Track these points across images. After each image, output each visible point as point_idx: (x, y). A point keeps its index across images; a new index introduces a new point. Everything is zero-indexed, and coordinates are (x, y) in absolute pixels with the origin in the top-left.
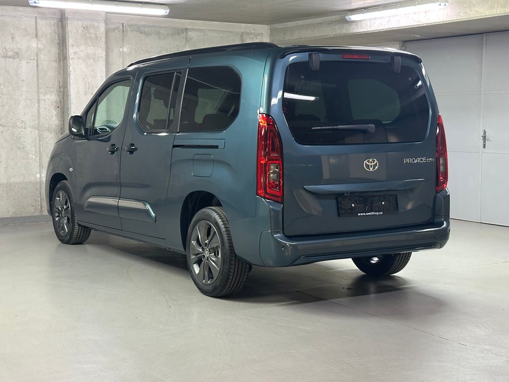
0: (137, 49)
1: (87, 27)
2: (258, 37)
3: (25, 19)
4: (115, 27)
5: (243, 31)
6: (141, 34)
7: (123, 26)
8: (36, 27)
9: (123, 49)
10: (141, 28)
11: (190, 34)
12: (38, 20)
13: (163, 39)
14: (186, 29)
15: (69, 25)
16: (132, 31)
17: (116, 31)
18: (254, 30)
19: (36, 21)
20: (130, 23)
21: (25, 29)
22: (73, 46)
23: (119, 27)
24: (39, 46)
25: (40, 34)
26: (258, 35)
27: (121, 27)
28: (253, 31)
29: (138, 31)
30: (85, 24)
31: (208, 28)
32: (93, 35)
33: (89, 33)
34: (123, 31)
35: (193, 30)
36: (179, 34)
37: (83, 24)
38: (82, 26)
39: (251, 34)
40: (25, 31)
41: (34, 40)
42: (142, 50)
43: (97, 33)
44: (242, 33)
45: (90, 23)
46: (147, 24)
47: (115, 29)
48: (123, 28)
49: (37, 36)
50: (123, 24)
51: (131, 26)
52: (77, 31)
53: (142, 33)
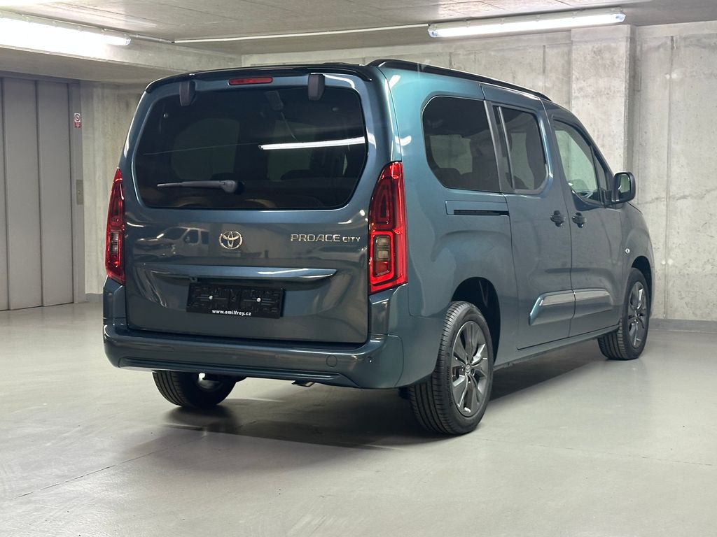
0: (694, 74)
1: (600, 51)
3: (530, 50)
4: (660, 43)
6: (703, 50)
7: (672, 40)
8: (544, 61)
9: (670, 75)
10: (704, 40)
12: (547, 50)
15: (574, 51)
16: (686, 46)
17: (661, 50)
19: (544, 52)
20: (683, 35)
21: (530, 63)
22: (577, 79)
23: (666, 43)
24: (547, 85)
25: (548, 68)
27: (669, 43)
29: (697, 45)
30: (597, 46)
32: (608, 62)
33: (602, 58)
34: (672, 48)
37: (593, 47)
38: (592, 50)
40: (530, 66)
41: (541, 77)
42: (704, 73)
43: (615, 57)
45: (605, 44)
47: (659, 47)
48: (672, 44)
49: (544, 71)
50: (672, 37)
51: (685, 39)
52: (585, 58)
53: (704, 47)
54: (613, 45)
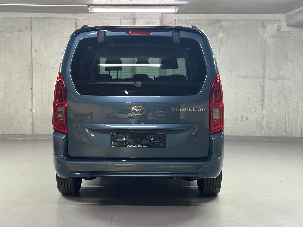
1: (148, 23)
2: (276, 22)
3: (114, 20)
4: (171, 21)
5: (264, 19)
7: (175, 20)
10: (188, 21)
11: (223, 23)
12: (122, 21)
13: (203, 28)
14: (220, 20)
15: (137, 22)
16: (181, 23)
17: (171, 24)
18: (274, 17)
19: (121, 21)
20: (180, 19)
26: (277, 21)
27: (174, 21)
28: (273, 19)
29: (185, 23)
30: (147, 21)
31: (237, 19)
35: (225, 20)
36: (214, 23)
38: (145, 22)
39: (271, 20)
44: (264, 20)
45: (150, 20)
46: (192, 18)
48: (176, 22)
50: (175, 19)
51: (181, 20)
53: (188, 24)
54: (154, 21)
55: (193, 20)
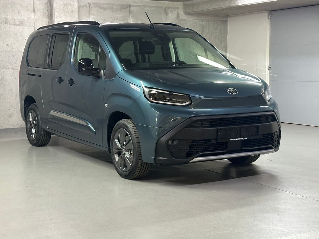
0: (98, 19)
1: (66, 5)
2: (176, 10)
4: (84, 4)
5: (166, 6)
6: (101, 9)
7: (89, 4)
8: (34, 6)
9: (89, 18)
10: (101, 5)
11: (132, 8)
13: (115, 12)
14: (130, 5)
15: (54, 4)
16: (94, 7)
17: (85, 7)
18: (173, 5)
19: (34, 2)
20: (93, 2)
21: (27, 6)
22: (57, 17)
23: (87, 5)
24: (36, 18)
25: (36, 9)
26: (176, 8)
27: (88, 4)
28: (172, 6)
29: (98, 7)
30: (65, 3)
31: (144, 5)
32: (70, 10)
33: (68, 8)
34: (89, 7)
35: (134, 6)
36: (125, 8)
38: (63, 4)
39: (172, 8)
40: (27, 8)
41: (33, 14)
42: (102, 19)
43: (73, 8)
44: (166, 8)
45: (68, 2)
46: (104, 2)
47: (84, 6)
48: (89, 5)
49: (34, 11)
50: (89, 2)
51: (94, 4)
52: (60, 7)
53: (101, 8)
54: (72, 3)
55: (106, 4)
